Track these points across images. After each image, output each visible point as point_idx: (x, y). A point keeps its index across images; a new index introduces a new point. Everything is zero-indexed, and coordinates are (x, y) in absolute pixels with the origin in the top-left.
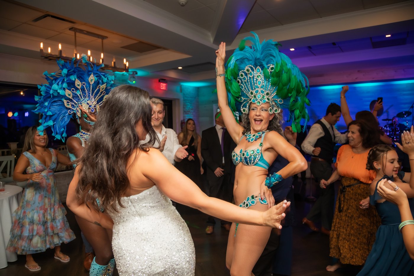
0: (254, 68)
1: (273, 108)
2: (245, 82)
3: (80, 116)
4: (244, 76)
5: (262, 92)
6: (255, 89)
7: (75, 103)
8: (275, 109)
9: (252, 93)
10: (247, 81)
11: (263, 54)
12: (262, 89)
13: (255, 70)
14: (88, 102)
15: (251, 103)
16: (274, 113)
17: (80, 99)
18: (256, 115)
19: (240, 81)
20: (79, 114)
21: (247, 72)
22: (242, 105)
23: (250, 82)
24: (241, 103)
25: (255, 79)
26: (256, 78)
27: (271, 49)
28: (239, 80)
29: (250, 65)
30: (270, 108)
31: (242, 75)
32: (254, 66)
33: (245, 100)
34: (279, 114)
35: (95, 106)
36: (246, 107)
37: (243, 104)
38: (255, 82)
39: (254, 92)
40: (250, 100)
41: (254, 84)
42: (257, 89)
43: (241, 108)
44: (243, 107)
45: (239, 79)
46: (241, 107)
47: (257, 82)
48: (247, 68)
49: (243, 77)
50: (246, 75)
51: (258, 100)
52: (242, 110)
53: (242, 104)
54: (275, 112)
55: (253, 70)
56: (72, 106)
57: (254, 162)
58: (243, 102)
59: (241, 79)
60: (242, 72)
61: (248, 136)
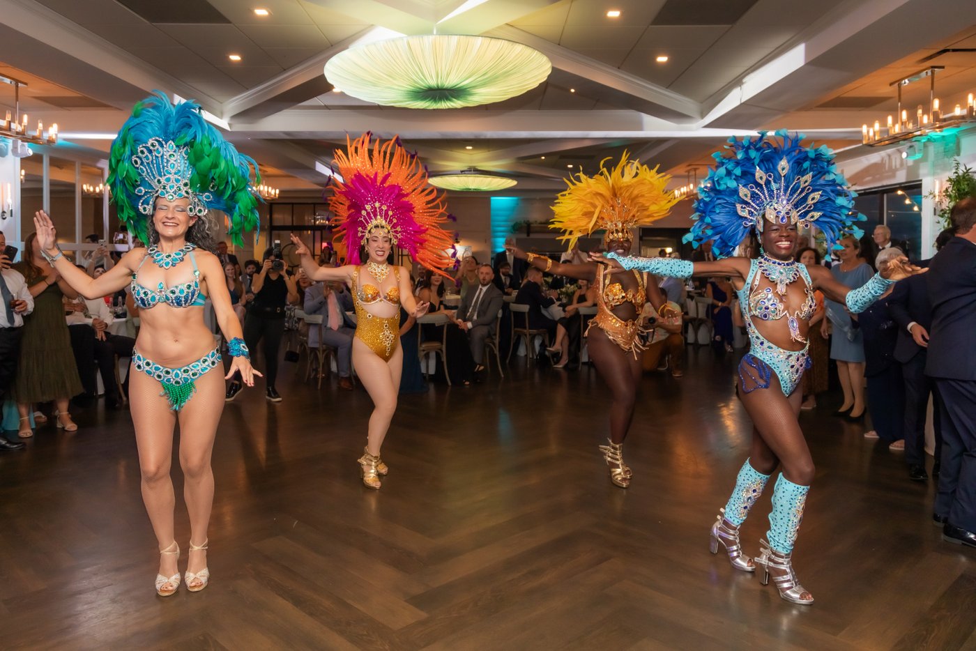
0: (164, 143)
1: (195, 208)
2: (148, 163)
3: (762, 230)
4: (146, 153)
5: (177, 181)
6: (165, 175)
7: (755, 209)
8: (197, 209)
9: (159, 181)
10: (152, 161)
11: (179, 122)
12: (176, 176)
13: (165, 146)
14: (776, 206)
15: (157, 197)
16: (196, 215)
17: (763, 201)
18: (167, 218)
19: (139, 162)
20: (760, 228)
21: (151, 148)
22: (141, 201)
23: (156, 163)
24: (140, 197)
25: (165, 161)
26: (166, 159)
27: (191, 116)
28: (136, 159)
29: (157, 138)
30: (190, 206)
31: (142, 152)
32: (163, 140)
33: (146, 193)
34: (205, 216)
35: (787, 213)
36: (148, 205)
37: (143, 199)
38: (165, 165)
39: (163, 180)
40: (157, 191)
41: (163, 169)
42: (168, 176)
43: (138, 206)
44: (142, 204)
45: (137, 157)
46: (140, 204)
47: (169, 164)
48: (151, 141)
49: (144, 156)
50: (150, 151)
51: (169, 192)
52: (141, 208)
53: (141, 199)
54: (198, 214)
55: (162, 146)
56: (749, 214)
57: (192, 299)
58: (143, 196)
59: (140, 159)
60: (143, 147)
61: (157, 256)
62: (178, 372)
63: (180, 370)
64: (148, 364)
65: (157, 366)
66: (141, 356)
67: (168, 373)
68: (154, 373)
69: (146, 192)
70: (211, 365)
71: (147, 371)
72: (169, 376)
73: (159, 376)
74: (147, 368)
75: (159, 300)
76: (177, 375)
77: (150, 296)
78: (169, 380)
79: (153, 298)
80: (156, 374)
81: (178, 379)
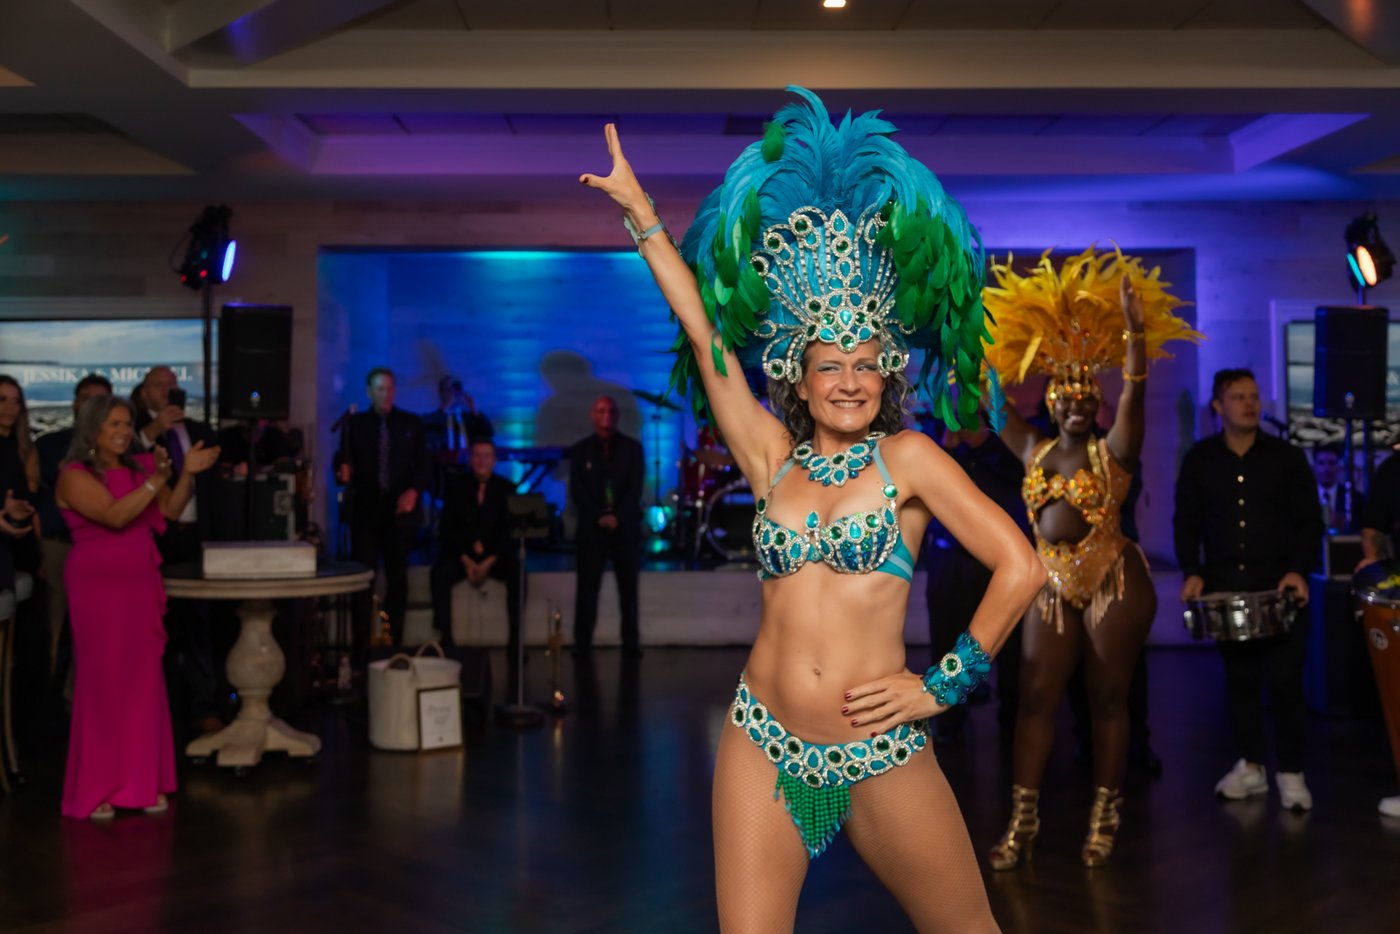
0: (824, 218)
1: (888, 356)
2: (787, 267)
4: (784, 245)
5: (856, 301)
6: (828, 291)
8: (894, 356)
9: (815, 307)
10: (797, 261)
12: (854, 291)
13: (826, 224)
15: (810, 344)
16: (890, 371)
18: (843, 391)
19: (766, 264)
21: (795, 231)
22: (768, 350)
23: (808, 265)
24: (763, 343)
25: (828, 257)
26: (831, 254)
28: (760, 259)
29: (809, 208)
31: (774, 243)
32: (823, 211)
33: (781, 332)
36: (784, 357)
37: (771, 346)
38: (828, 267)
39: (826, 302)
40: (810, 329)
41: (825, 276)
42: (835, 291)
43: (761, 362)
44: (769, 357)
45: (760, 254)
46: (765, 359)
47: (837, 266)
48: (795, 217)
49: (779, 250)
50: (793, 240)
51: (843, 330)
52: (767, 367)
53: (767, 346)
54: (893, 368)
55: (820, 226)
57: (878, 556)
58: (773, 339)
59: (770, 259)
60: (776, 230)
61: (815, 465)
62: (818, 753)
63: (822, 751)
64: (758, 714)
65: (778, 725)
66: (747, 690)
67: (794, 748)
68: (766, 740)
69: (779, 330)
70: (894, 759)
71: (752, 730)
72: (796, 758)
73: (775, 751)
74: (754, 724)
75: (809, 554)
76: (813, 760)
77: (788, 543)
78: (794, 768)
79: (796, 549)
80: (769, 744)
81: (814, 771)
